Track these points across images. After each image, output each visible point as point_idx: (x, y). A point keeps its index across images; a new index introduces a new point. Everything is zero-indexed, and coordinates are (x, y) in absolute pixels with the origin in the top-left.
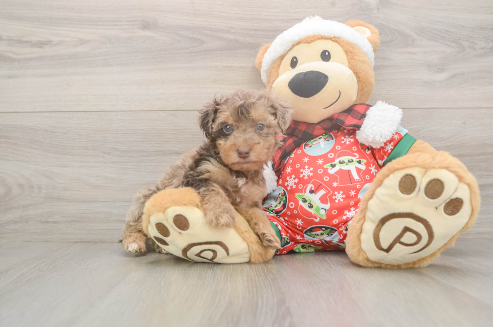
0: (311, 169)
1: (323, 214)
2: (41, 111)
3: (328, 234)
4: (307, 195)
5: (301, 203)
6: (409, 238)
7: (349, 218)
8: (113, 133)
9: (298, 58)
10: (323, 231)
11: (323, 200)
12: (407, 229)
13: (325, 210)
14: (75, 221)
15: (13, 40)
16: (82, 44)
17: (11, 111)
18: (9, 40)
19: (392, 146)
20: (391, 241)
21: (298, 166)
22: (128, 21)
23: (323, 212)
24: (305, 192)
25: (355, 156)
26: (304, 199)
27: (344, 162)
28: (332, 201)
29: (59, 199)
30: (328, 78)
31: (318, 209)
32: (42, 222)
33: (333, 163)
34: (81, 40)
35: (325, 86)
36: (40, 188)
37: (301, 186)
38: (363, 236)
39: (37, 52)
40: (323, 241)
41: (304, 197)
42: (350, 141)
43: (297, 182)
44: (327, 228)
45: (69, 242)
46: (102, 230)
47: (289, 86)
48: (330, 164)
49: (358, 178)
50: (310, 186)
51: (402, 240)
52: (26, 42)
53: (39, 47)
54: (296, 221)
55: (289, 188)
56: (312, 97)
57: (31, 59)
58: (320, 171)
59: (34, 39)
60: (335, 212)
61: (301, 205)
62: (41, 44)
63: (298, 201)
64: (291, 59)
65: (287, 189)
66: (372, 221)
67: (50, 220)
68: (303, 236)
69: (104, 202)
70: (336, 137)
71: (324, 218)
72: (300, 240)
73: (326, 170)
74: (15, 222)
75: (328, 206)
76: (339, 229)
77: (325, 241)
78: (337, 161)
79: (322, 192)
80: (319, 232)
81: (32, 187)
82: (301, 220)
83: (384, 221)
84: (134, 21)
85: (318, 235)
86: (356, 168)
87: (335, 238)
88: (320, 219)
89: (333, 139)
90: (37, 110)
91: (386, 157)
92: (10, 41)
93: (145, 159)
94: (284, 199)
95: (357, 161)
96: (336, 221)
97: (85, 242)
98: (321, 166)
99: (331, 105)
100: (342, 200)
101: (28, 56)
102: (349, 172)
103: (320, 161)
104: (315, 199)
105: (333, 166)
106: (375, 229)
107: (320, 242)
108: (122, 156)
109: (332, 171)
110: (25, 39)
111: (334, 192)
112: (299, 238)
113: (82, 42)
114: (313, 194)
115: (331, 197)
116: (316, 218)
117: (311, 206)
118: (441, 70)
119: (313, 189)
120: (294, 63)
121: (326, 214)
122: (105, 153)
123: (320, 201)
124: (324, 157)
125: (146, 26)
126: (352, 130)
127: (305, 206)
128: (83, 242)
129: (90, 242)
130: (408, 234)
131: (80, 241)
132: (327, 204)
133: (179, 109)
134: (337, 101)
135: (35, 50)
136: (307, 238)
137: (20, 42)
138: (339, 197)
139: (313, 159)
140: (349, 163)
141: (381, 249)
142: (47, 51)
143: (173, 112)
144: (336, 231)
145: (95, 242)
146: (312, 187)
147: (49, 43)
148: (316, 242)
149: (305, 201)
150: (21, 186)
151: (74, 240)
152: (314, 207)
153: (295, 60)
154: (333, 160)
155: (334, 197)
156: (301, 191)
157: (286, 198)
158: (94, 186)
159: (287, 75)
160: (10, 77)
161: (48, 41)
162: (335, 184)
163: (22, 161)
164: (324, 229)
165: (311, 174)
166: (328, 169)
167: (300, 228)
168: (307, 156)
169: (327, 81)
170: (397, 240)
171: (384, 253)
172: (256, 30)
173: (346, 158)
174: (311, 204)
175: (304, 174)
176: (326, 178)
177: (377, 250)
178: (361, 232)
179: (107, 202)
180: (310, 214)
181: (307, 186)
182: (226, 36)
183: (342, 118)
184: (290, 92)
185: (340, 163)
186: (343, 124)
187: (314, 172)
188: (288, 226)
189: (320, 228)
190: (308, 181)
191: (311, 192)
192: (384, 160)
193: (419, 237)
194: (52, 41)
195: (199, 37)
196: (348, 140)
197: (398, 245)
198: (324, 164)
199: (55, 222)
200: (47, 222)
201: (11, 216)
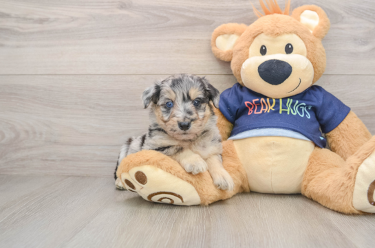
2: (42, 74)
8: (97, 92)
14: (67, 160)
15: (19, 17)
16: (73, 21)
17: (19, 73)
18: (16, 18)
22: (109, 2)
32: (43, 160)
34: (72, 18)
36: (41, 134)
39: (38, 27)
45: (63, 176)
46: (88, 167)
52: (30, 19)
53: (40, 23)
57: (33, 33)
59: (36, 17)
62: (41, 21)
67: (49, 158)
69: (90, 146)
74: (23, 160)
81: (35, 133)
84: (114, 2)
90: (39, 73)
92: (18, 18)
93: (121, 112)
97: (75, 176)
101: (32, 30)
108: (103, 110)
110: (29, 17)
113: (73, 19)
118: (365, 43)
122: (90, 107)
125: (123, 6)
129: (79, 176)
131: (72, 175)
133: (149, 73)
135: (37, 25)
137: (25, 19)
142: (46, 26)
143: (143, 76)
145: (83, 177)
147: (46, 20)
150: (27, 132)
151: (67, 175)
158: (82, 133)
160: (18, 47)
163: (27, 113)
172: (211, 9)
179: (92, 146)
182: (187, 14)
194: (50, 18)
195: (165, 15)
199: (53, 160)
200: (46, 160)
201: (19, 155)
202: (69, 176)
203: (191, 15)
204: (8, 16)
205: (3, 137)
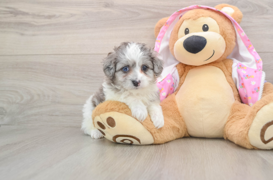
2: (50, 54)
8: (88, 66)
14: (67, 115)
15: (35, 15)
16: (72, 16)
17: (34, 54)
18: (33, 15)
22: (97, 3)
29: (58, 103)
32: (50, 115)
34: (71, 14)
36: (49, 96)
39: (48, 21)
45: (64, 127)
52: (42, 16)
53: (49, 19)
57: (44, 25)
59: (46, 14)
62: (50, 17)
67: (54, 114)
74: (35, 115)
81: (44, 96)
84: (100, 3)
90: (48, 54)
92: (34, 15)
108: (93, 79)
110: (41, 14)
113: (72, 15)
122: (84, 77)
125: (107, 5)
128: (71, 127)
129: (75, 127)
131: (69, 126)
137: (39, 16)
142: (53, 21)
145: (78, 127)
147: (54, 16)
150: (39, 95)
158: (78, 96)
160: (34, 35)
163: (39, 81)
172: (170, 6)
182: (153, 10)
194: (56, 15)
195: (137, 11)
199: (56, 116)
200: (52, 115)
201: (33, 111)
202: (67, 127)
203: (156, 11)
204: (27, 14)
205: (22, 98)
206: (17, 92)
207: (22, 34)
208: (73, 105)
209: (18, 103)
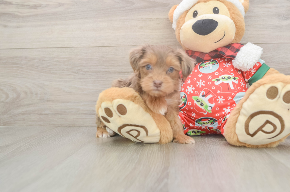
0: (204, 82)
1: (209, 110)
2: (36, 47)
3: (211, 123)
4: (200, 98)
5: (196, 102)
6: (269, 128)
7: (226, 113)
8: (79, 60)
9: (198, 11)
10: (209, 121)
11: (210, 101)
12: (268, 122)
13: (211, 107)
14: (57, 114)
15: (19, 4)
17: (19, 47)
18: (16, 5)
19: (255, 70)
20: (256, 129)
21: (195, 79)
23: (210, 109)
24: (199, 96)
25: (232, 75)
26: (198, 100)
27: (225, 78)
28: (216, 101)
29: (47, 100)
30: (218, 23)
31: (206, 107)
32: (39, 114)
33: (218, 79)
34: (59, 4)
35: (216, 28)
36: (37, 94)
37: (196, 92)
38: (238, 125)
40: (207, 128)
41: (198, 99)
42: (229, 66)
43: (194, 89)
44: (211, 119)
45: (54, 126)
46: (73, 119)
47: (192, 28)
48: (216, 79)
49: (234, 89)
50: (203, 92)
51: (264, 129)
52: (27, 6)
53: (34, 9)
54: (191, 114)
55: (188, 93)
56: (207, 35)
57: (30, 16)
58: (210, 83)
59: (31, 4)
60: (217, 109)
61: (195, 104)
62: (35, 7)
63: (194, 101)
64: (193, 12)
65: (187, 94)
66: (245, 115)
67: (43, 113)
68: (194, 124)
69: (75, 102)
70: (220, 63)
71: (210, 112)
72: (192, 126)
73: (213, 82)
74: (23, 114)
75: (213, 105)
76: (219, 120)
77: (209, 128)
78: (220, 77)
79: (210, 96)
80: (205, 122)
81: (32, 93)
82: (195, 113)
83: (252, 116)
85: (204, 123)
86: (233, 82)
87: (215, 126)
88: (208, 113)
89: (218, 64)
90: (34, 47)
91: (250, 77)
93: (99, 76)
94: (185, 100)
95: (233, 78)
96: (217, 115)
97: (64, 126)
98: (210, 80)
99: (218, 41)
100: (222, 102)
101: (28, 14)
102: (228, 84)
103: (210, 77)
104: (205, 100)
105: (218, 80)
106: (247, 120)
107: (205, 128)
108: (84, 75)
109: (217, 83)
110: (26, 4)
111: (217, 97)
112: (191, 125)
113: (60, 5)
114: (204, 97)
115: (215, 99)
116: (205, 112)
117: (202, 105)
118: (287, 18)
119: (204, 94)
120: (195, 15)
121: (212, 110)
122: (74, 73)
123: (208, 102)
124: (212, 74)
126: (230, 58)
127: (198, 104)
128: (62, 126)
129: (67, 126)
130: (268, 125)
131: (61, 125)
132: (213, 103)
133: (119, 45)
134: (222, 38)
135: (32, 10)
136: (197, 125)
137: (23, 5)
138: (221, 100)
139: (205, 76)
140: (228, 79)
141: (248, 134)
142: (39, 11)
143: (115, 47)
144: (217, 121)
145: (70, 126)
146: (203, 93)
147: (40, 6)
148: (202, 128)
149: (198, 101)
150: (26, 93)
151: (57, 125)
152: (204, 106)
153: (196, 12)
154: (218, 76)
155: (217, 100)
156: (196, 95)
157: (186, 99)
158: (68, 93)
159: (191, 21)
160: (18, 27)
161: (40, 5)
162: (219, 92)
163: (26, 78)
164: (209, 119)
165: (204, 85)
166: (214, 82)
167: (194, 119)
168: (201, 73)
169: (217, 25)
170: (260, 129)
171: (250, 137)
173: (226, 76)
174: (202, 103)
175: (199, 85)
176: (213, 88)
177: (246, 134)
178: (236, 122)
179: (76, 102)
180: (201, 110)
181: (201, 92)
183: (223, 51)
184: (193, 31)
185: (223, 78)
186: (224, 55)
187: (206, 83)
188: (186, 117)
189: (207, 119)
190: (201, 89)
191: (203, 96)
192: (249, 79)
193: (275, 128)
194: (42, 5)
196: (227, 65)
197: (260, 132)
198: (212, 79)
199: (46, 114)
200: (41, 114)
201: (20, 110)
202: (58, 126)
204: (10, 3)
205: (7, 97)
206: (1, 90)
207: (5, 26)
208: (64, 102)
209: (2, 102)
